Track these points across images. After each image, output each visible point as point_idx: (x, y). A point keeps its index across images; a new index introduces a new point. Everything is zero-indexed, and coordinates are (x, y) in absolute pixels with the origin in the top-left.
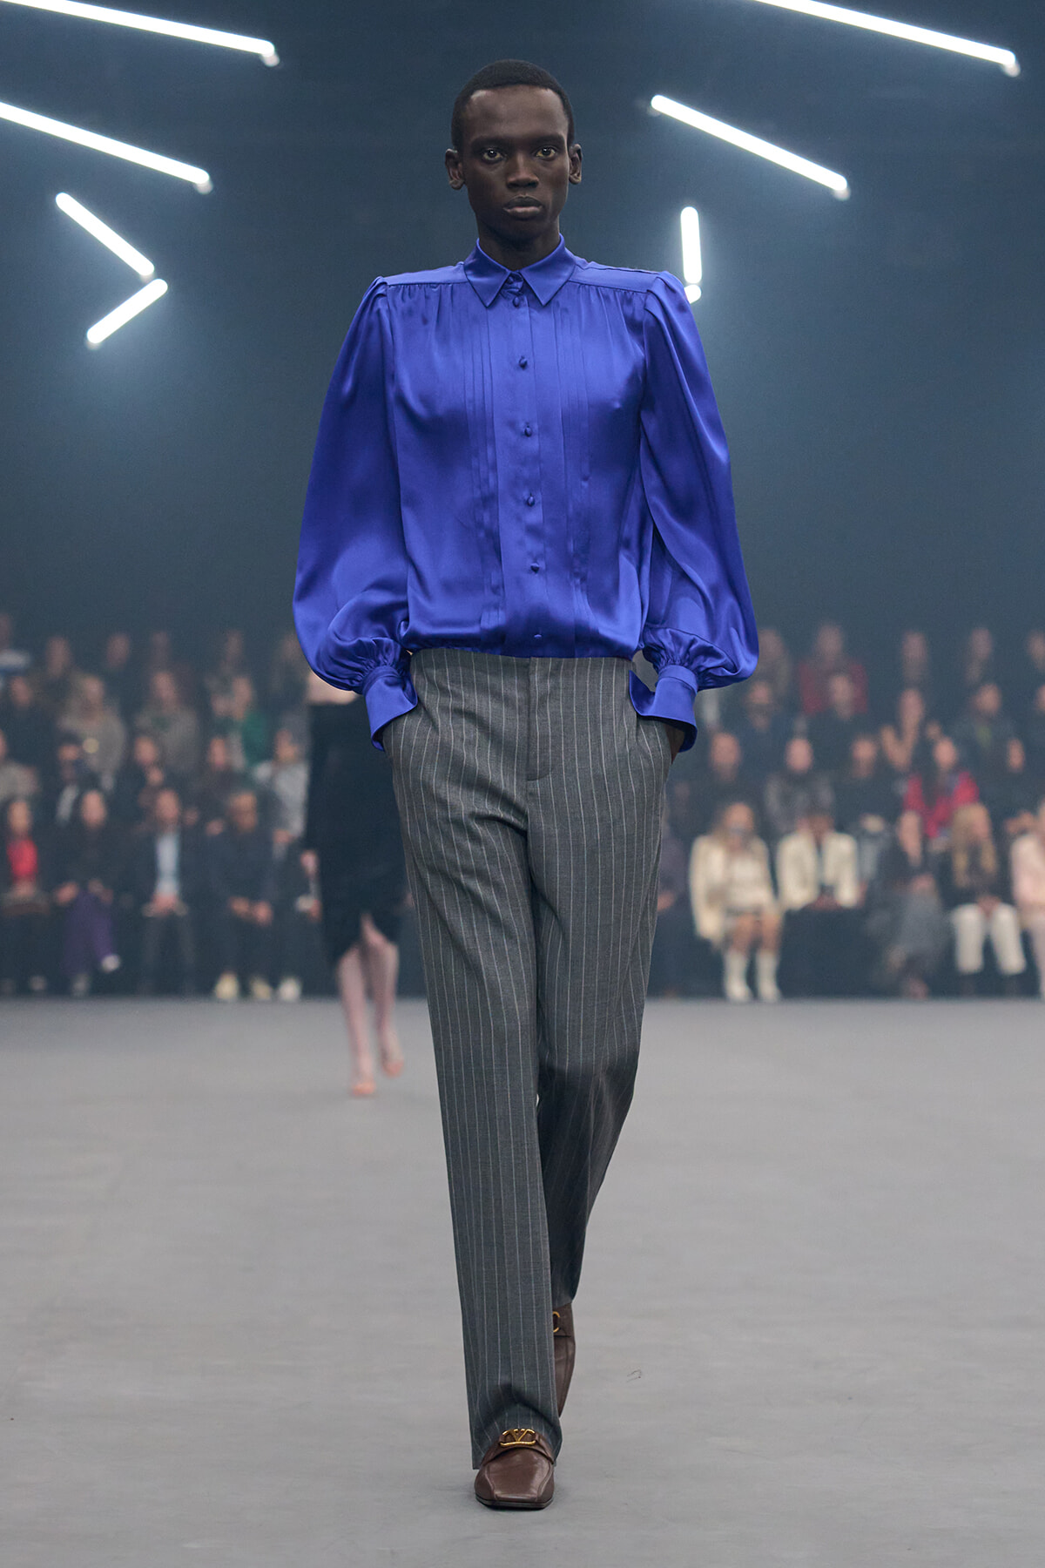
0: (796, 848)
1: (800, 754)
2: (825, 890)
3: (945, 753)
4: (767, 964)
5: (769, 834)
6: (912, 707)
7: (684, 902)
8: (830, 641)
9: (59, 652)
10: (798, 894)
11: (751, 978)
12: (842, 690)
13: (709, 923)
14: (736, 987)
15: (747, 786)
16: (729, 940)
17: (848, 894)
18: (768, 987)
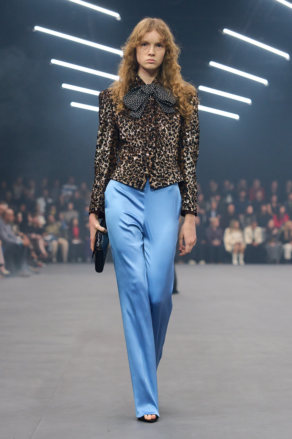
0: (248, 230)
2: (254, 240)
3: (282, 210)
4: (242, 256)
5: (242, 228)
6: (274, 198)
7: (222, 243)
8: (257, 183)
9: (84, 186)
10: (248, 241)
11: (238, 259)
12: (259, 195)
13: (228, 248)
14: (235, 261)
15: (236, 216)
16: (233, 251)
17: (259, 241)
18: (242, 261)
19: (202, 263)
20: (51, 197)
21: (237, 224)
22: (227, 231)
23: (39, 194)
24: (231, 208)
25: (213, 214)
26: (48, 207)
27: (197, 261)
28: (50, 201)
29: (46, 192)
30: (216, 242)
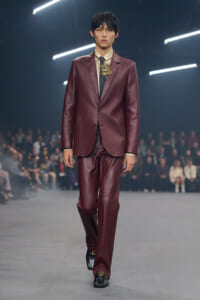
0: (187, 168)
1: (189, 153)
4: (183, 187)
5: (182, 166)
7: (168, 178)
8: (193, 134)
13: (173, 180)
14: (177, 190)
15: (178, 158)
16: (176, 182)
17: (194, 176)
18: (183, 190)
19: (153, 191)
20: (43, 141)
21: (179, 163)
22: (172, 168)
23: (35, 140)
24: (175, 152)
25: (162, 155)
26: (42, 149)
27: (150, 190)
28: (43, 144)
29: (41, 138)
30: (164, 176)
